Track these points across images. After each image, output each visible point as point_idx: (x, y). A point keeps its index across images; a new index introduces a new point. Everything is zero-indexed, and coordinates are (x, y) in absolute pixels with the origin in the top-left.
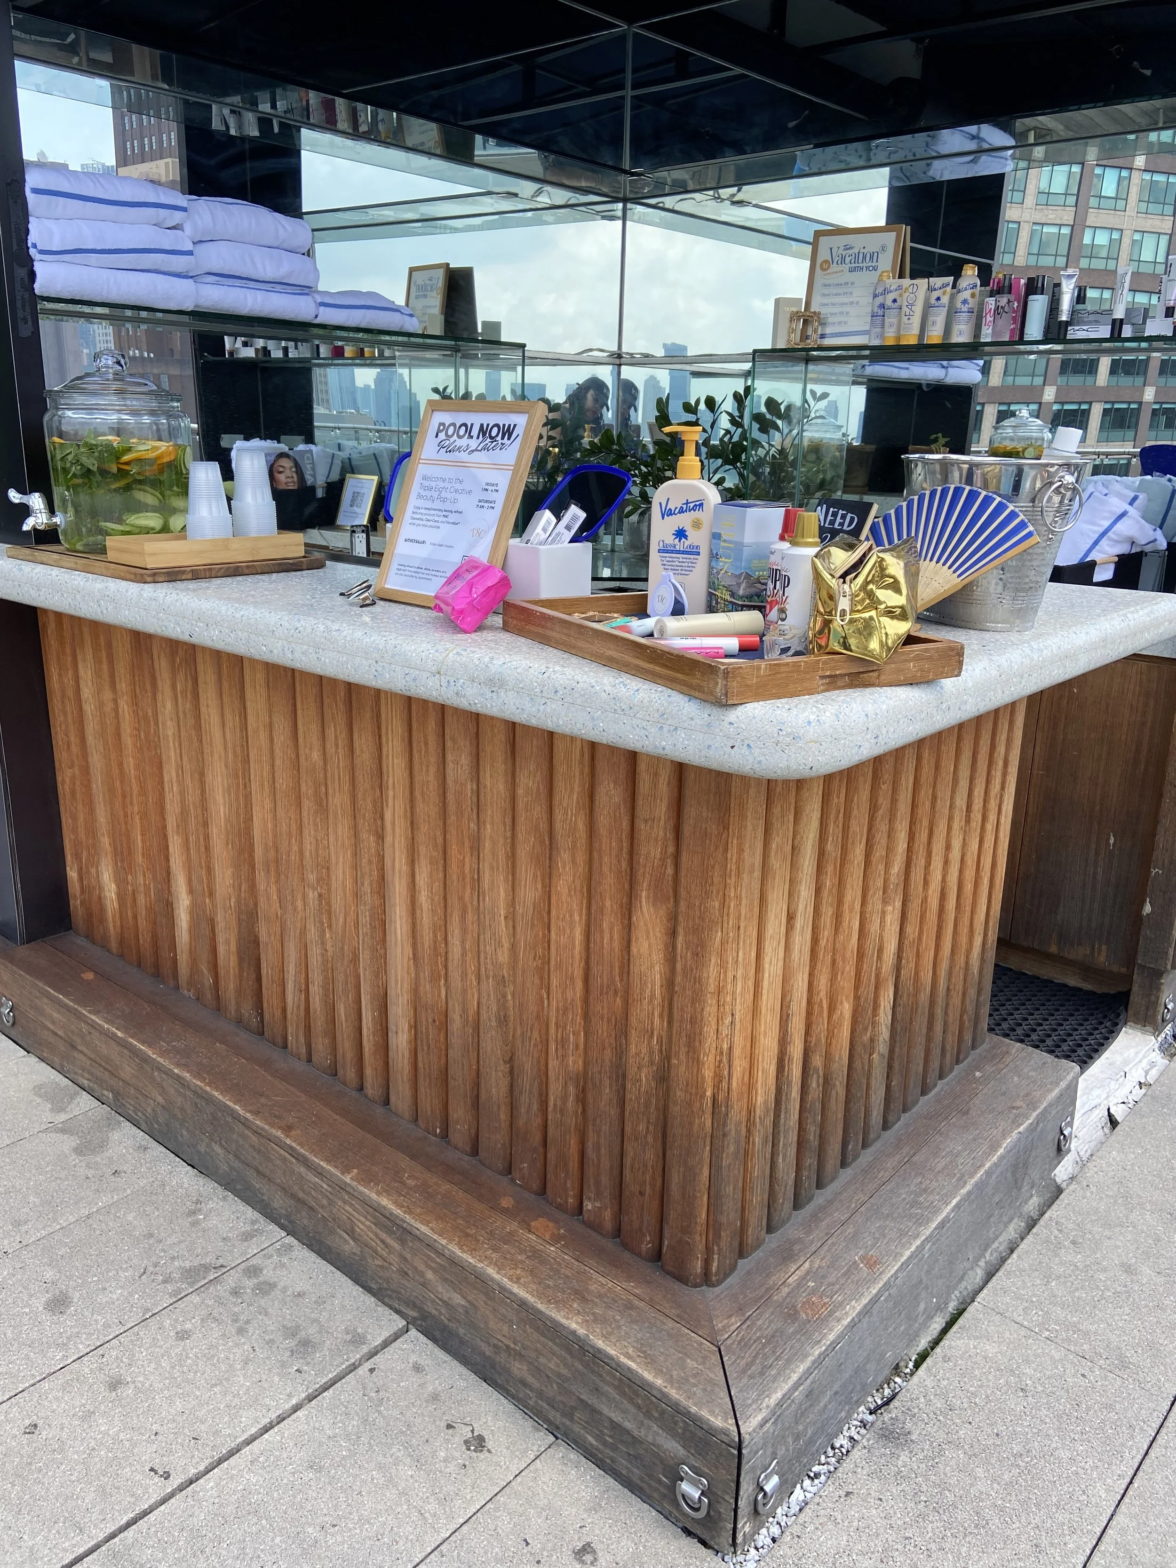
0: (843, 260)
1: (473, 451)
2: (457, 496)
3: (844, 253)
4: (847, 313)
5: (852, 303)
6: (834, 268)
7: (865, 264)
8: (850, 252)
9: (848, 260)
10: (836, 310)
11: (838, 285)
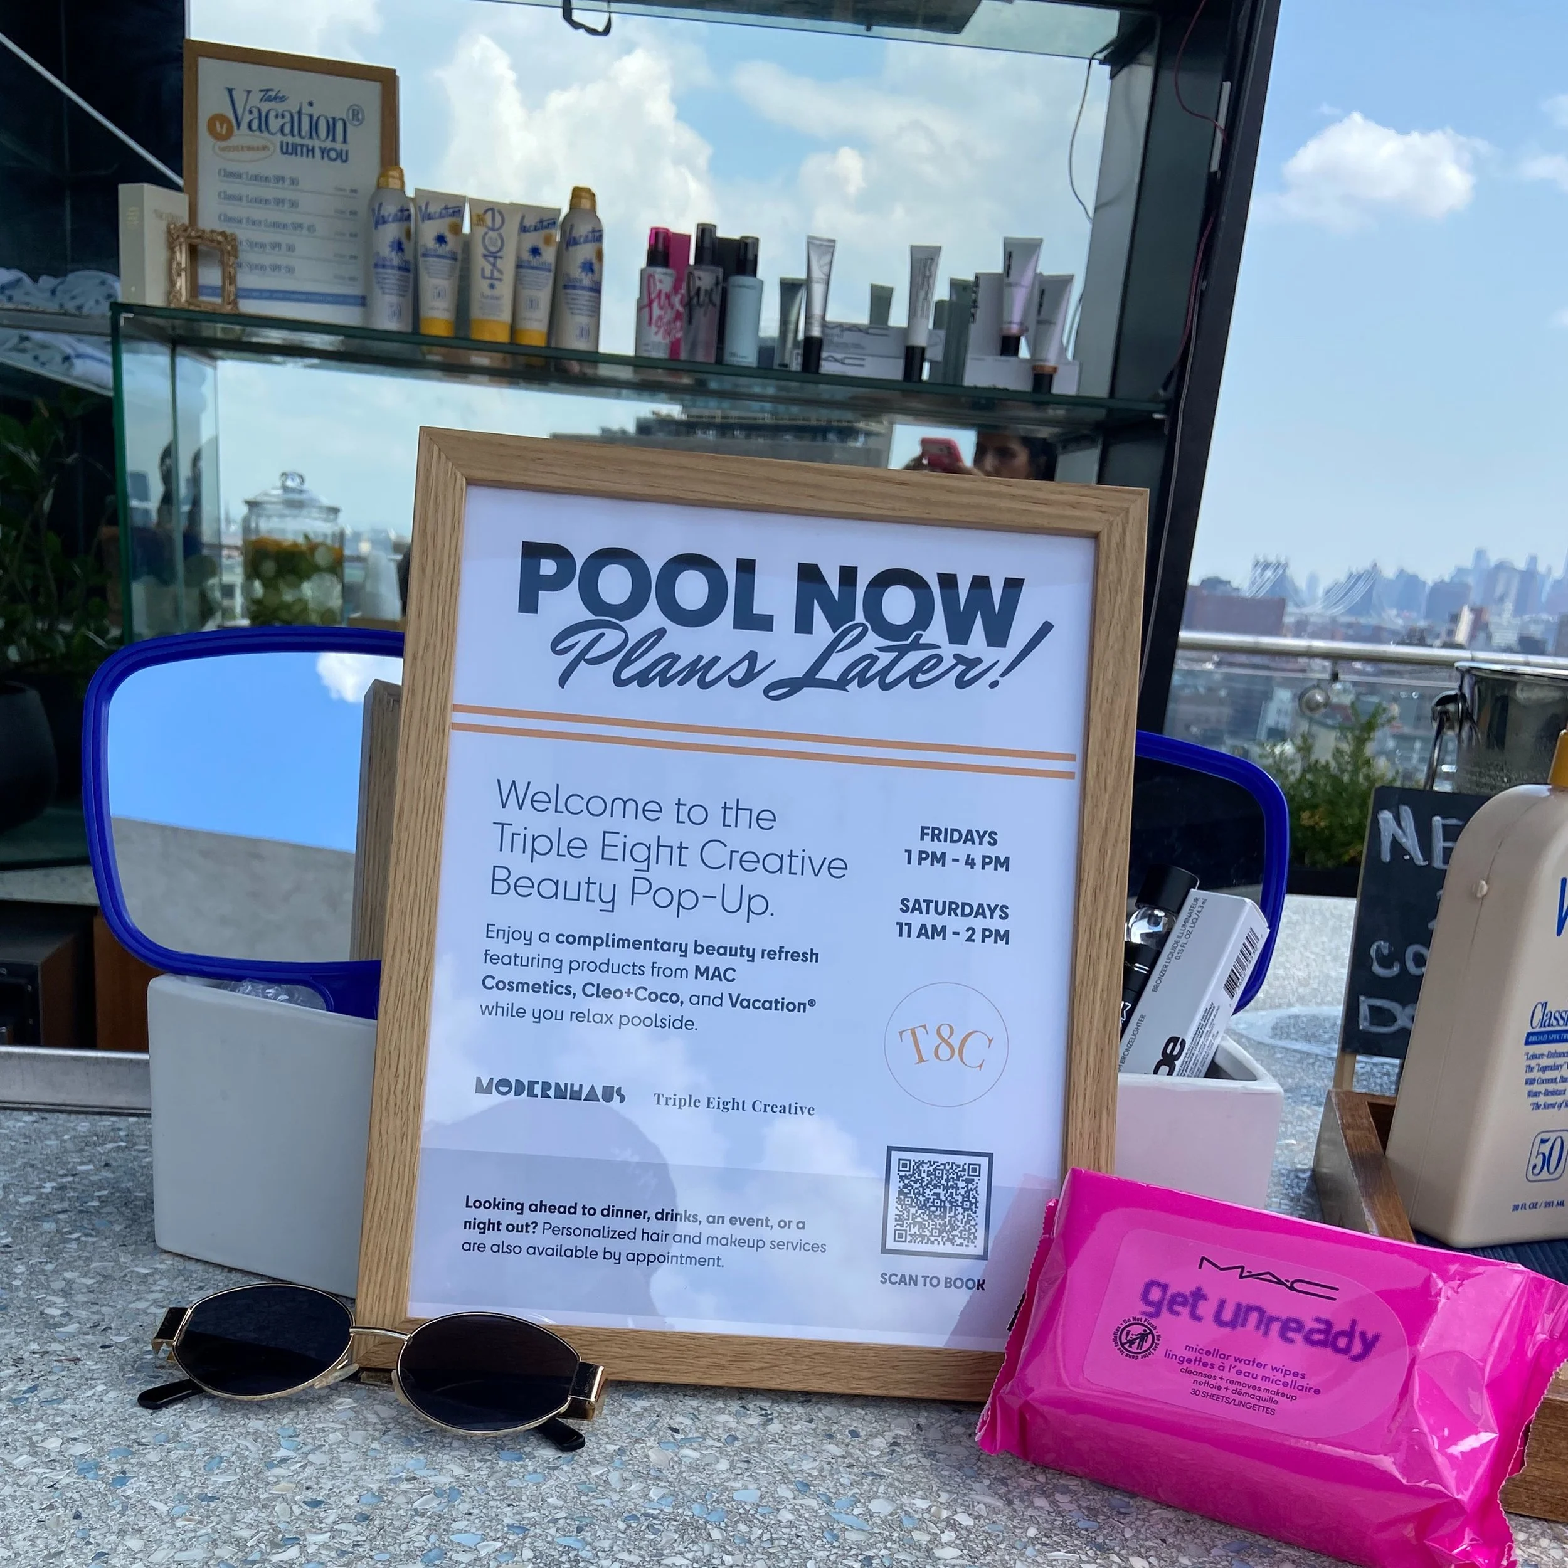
0: (263, 123)
1: (793, 686)
2: (757, 882)
3: (265, 107)
4: (291, 248)
5: (298, 226)
6: (242, 137)
7: (316, 143)
8: (280, 107)
9: (274, 124)
10: (268, 237)
11: (257, 178)
